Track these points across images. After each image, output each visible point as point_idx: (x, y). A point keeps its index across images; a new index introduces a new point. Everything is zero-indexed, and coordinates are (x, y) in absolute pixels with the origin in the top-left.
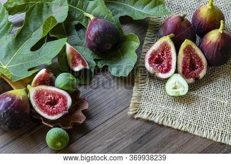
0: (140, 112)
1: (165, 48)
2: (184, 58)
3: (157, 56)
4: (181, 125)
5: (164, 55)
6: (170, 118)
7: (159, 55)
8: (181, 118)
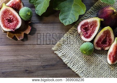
0: (60, 50)
1: (94, 24)
2: (102, 36)
3: (87, 26)
4: (77, 70)
5: (91, 27)
6: (73, 63)
7: (88, 26)
8: (79, 66)
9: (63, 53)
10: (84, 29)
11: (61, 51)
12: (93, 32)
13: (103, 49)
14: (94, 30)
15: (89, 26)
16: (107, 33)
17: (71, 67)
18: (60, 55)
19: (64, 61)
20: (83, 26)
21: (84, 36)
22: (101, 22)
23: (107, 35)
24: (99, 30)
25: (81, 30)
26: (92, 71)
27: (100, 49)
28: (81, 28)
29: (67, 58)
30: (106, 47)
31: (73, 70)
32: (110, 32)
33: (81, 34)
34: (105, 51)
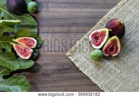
9: (75, 59)
10: (94, 38)
11: (74, 56)
12: (102, 41)
13: (110, 56)
14: (103, 39)
15: (99, 35)
16: (114, 42)
17: (82, 70)
18: (73, 60)
19: (76, 65)
20: (93, 35)
21: (95, 44)
22: (110, 32)
23: (114, 44)
24: (107, 39)
25: (92, 38)
26: (101, 74)
27: (108, 55)
28: (92, 37)
29: (79, 62)
30: (113, 54)
31: (84, 73)
32: (117, 41)
33: (92, 42)
34: (113, 57)
